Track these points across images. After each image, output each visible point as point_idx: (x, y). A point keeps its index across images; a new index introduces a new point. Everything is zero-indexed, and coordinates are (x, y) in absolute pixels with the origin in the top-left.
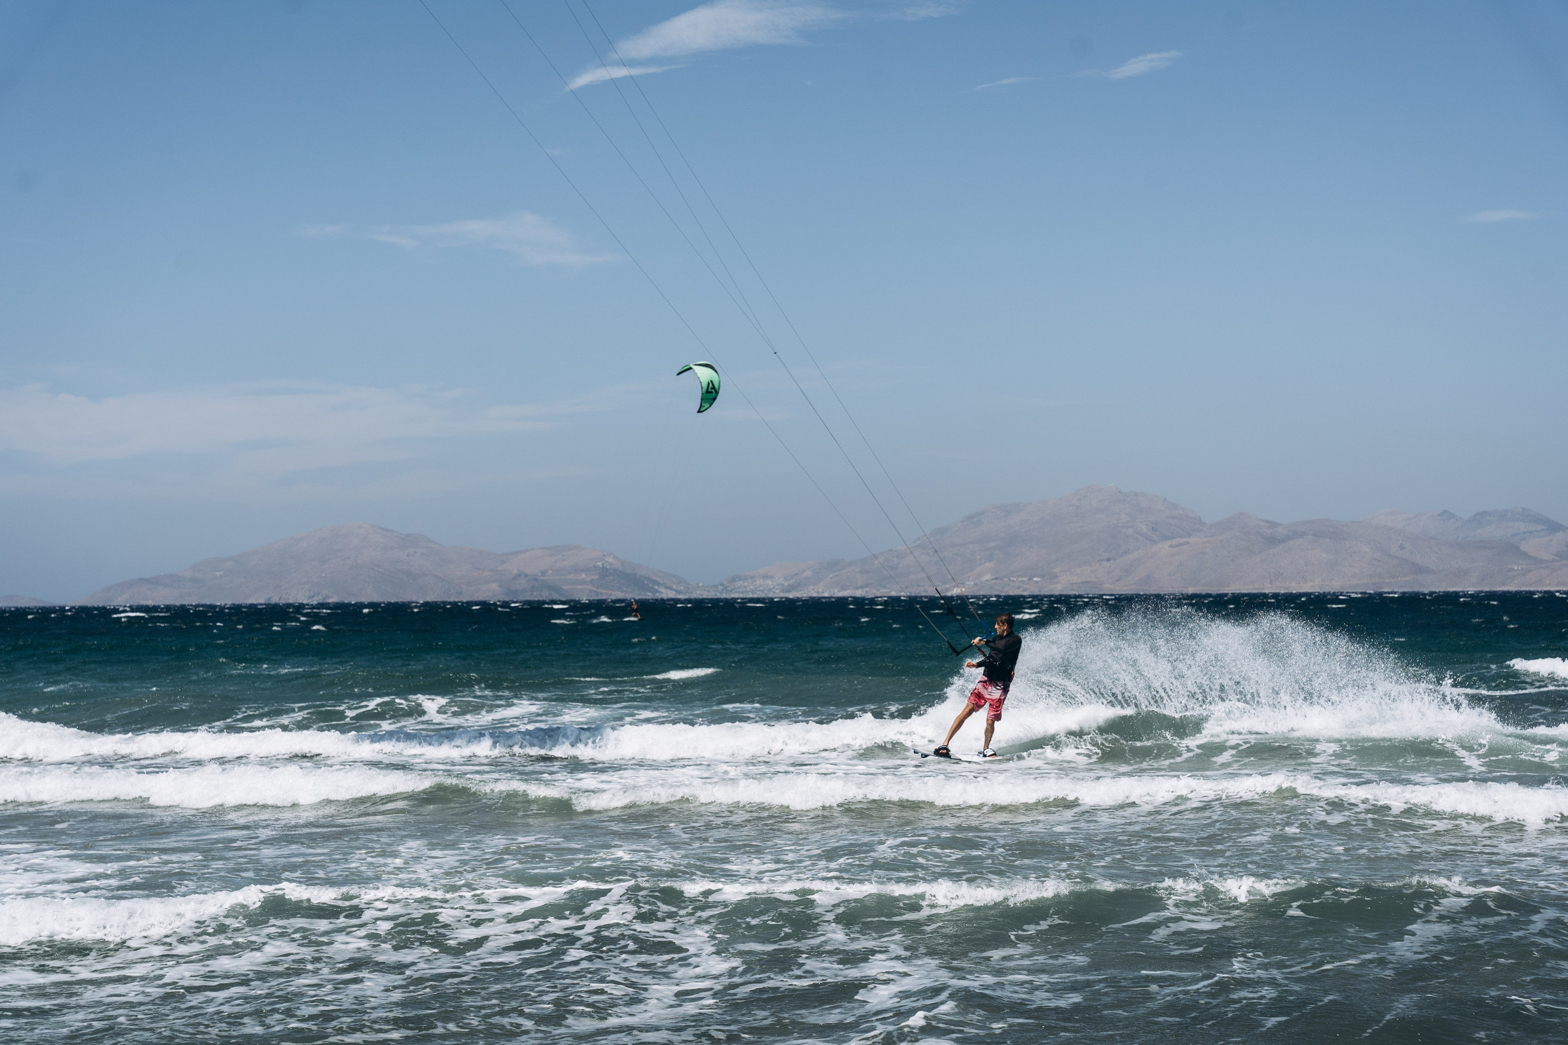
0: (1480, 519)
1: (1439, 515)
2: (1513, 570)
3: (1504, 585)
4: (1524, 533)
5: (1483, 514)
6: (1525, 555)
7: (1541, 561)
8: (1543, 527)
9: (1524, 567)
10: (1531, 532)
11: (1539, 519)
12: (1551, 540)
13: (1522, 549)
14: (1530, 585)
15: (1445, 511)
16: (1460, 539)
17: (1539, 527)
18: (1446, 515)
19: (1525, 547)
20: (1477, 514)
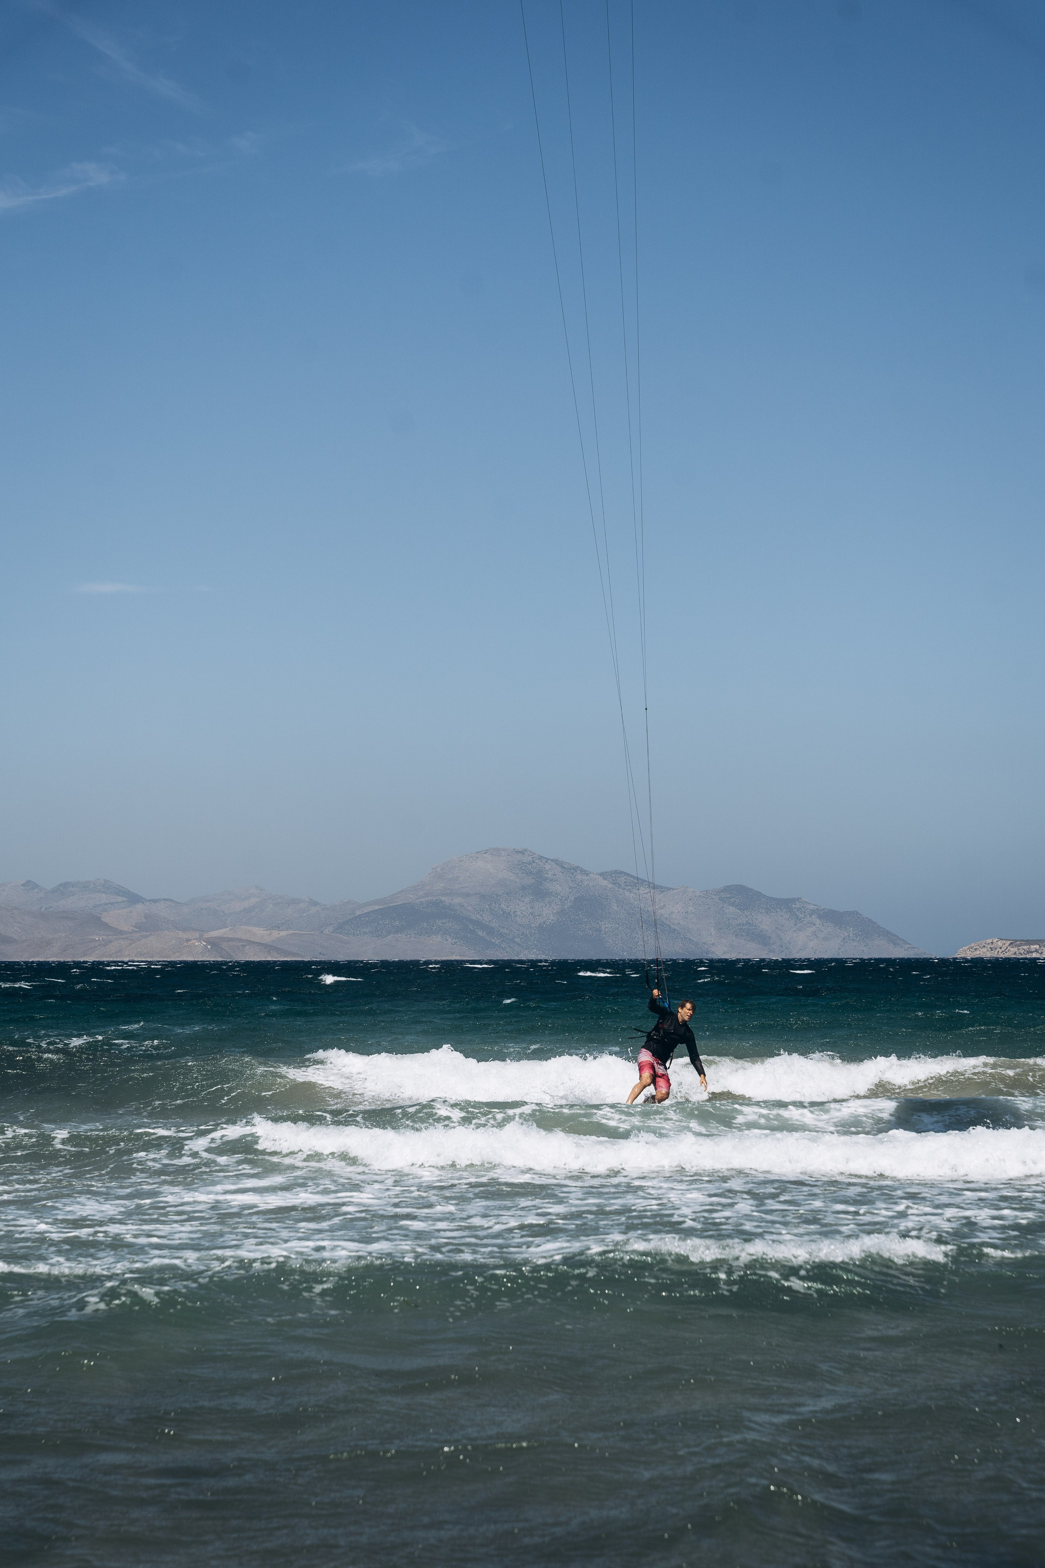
0: (64, 889)
1: (23, 885)
2: (95, 940)
3: (85, 955)
4: (106, 904)
5: (66, 885)
6: (106, 926)
7: (121, 932)
8: (124, 899)
9: (104, 937)
10: (112, 904)
11: (120, 891)
12: (131, 912)
13: (103, 920)
14: (111, 956)
15: (29, 882)
16: (43, 910)
17: (120, 899)
18: (30, 885)
19: (106, 918)
20: (61, 885)
